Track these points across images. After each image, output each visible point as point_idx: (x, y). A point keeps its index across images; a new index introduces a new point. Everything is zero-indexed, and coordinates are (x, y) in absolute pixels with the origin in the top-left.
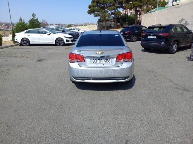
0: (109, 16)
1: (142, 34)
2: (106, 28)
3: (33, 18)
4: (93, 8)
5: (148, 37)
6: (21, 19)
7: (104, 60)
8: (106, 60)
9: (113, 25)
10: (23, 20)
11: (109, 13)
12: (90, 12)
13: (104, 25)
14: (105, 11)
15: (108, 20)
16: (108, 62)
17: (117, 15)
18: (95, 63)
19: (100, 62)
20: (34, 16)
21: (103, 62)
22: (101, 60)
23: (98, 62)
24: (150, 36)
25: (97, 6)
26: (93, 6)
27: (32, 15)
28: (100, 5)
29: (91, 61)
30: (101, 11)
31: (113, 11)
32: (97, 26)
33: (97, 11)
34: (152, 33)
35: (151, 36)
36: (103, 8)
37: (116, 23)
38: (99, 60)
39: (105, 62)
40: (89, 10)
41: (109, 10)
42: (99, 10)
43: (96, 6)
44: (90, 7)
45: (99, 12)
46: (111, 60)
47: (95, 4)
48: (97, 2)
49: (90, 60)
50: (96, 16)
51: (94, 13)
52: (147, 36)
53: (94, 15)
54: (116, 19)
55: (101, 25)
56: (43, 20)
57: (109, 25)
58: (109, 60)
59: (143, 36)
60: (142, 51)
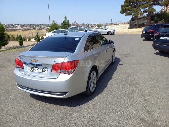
0: (142, 14)
1: (155, 34)
2: (138, 26)
3: (65, 20)
4: (124, 8)
5: (161, 38)
6: (54, 22)
7: (40, 69)
8: (42, 69)
9: (146, 23)
10: (55, 22)
11: (142, 11)
12: (122, 12)
13: (136, 23)
14: (137, 10)
15: (141, 19)
16: (44, 72)
17: (150, 12)
18: (32, 71)
19: (36, 71)
20: (66, 18)
21: (39, 71)
22: (38, 69)
23: (34, 71)
24: (163, 36)
25: (130, 5)
26: (125, 6)
27: (65, 18)
28: (133, 4)
29: (29, 68)
30: (133, 10)
31: (147, 9)
32: (128, 25)
33: (129, 11)
34: (166, 32)
35: (165, 37)
36: (135, 7)
37: (149, 21)
38: (36, 68)
39: (41, 71)
40: (121, 10)
41: (142, 8)
42: (131, 9)
43: (128, 6)
44: (122, 7)
45: (130, 10)
46: (47, 69)
47: (127, 4)
48: (130, 2)
49: (28, 66)
50: (128, 15)
51: (126, 12)
52: (159, 36)
53: (125, 14)
54: (150, 17)
55: (133, 23)
56: (75, 22)
57: (141, 23)
58: (45, 69)
59: (156, 36)
60: (156, 54)
